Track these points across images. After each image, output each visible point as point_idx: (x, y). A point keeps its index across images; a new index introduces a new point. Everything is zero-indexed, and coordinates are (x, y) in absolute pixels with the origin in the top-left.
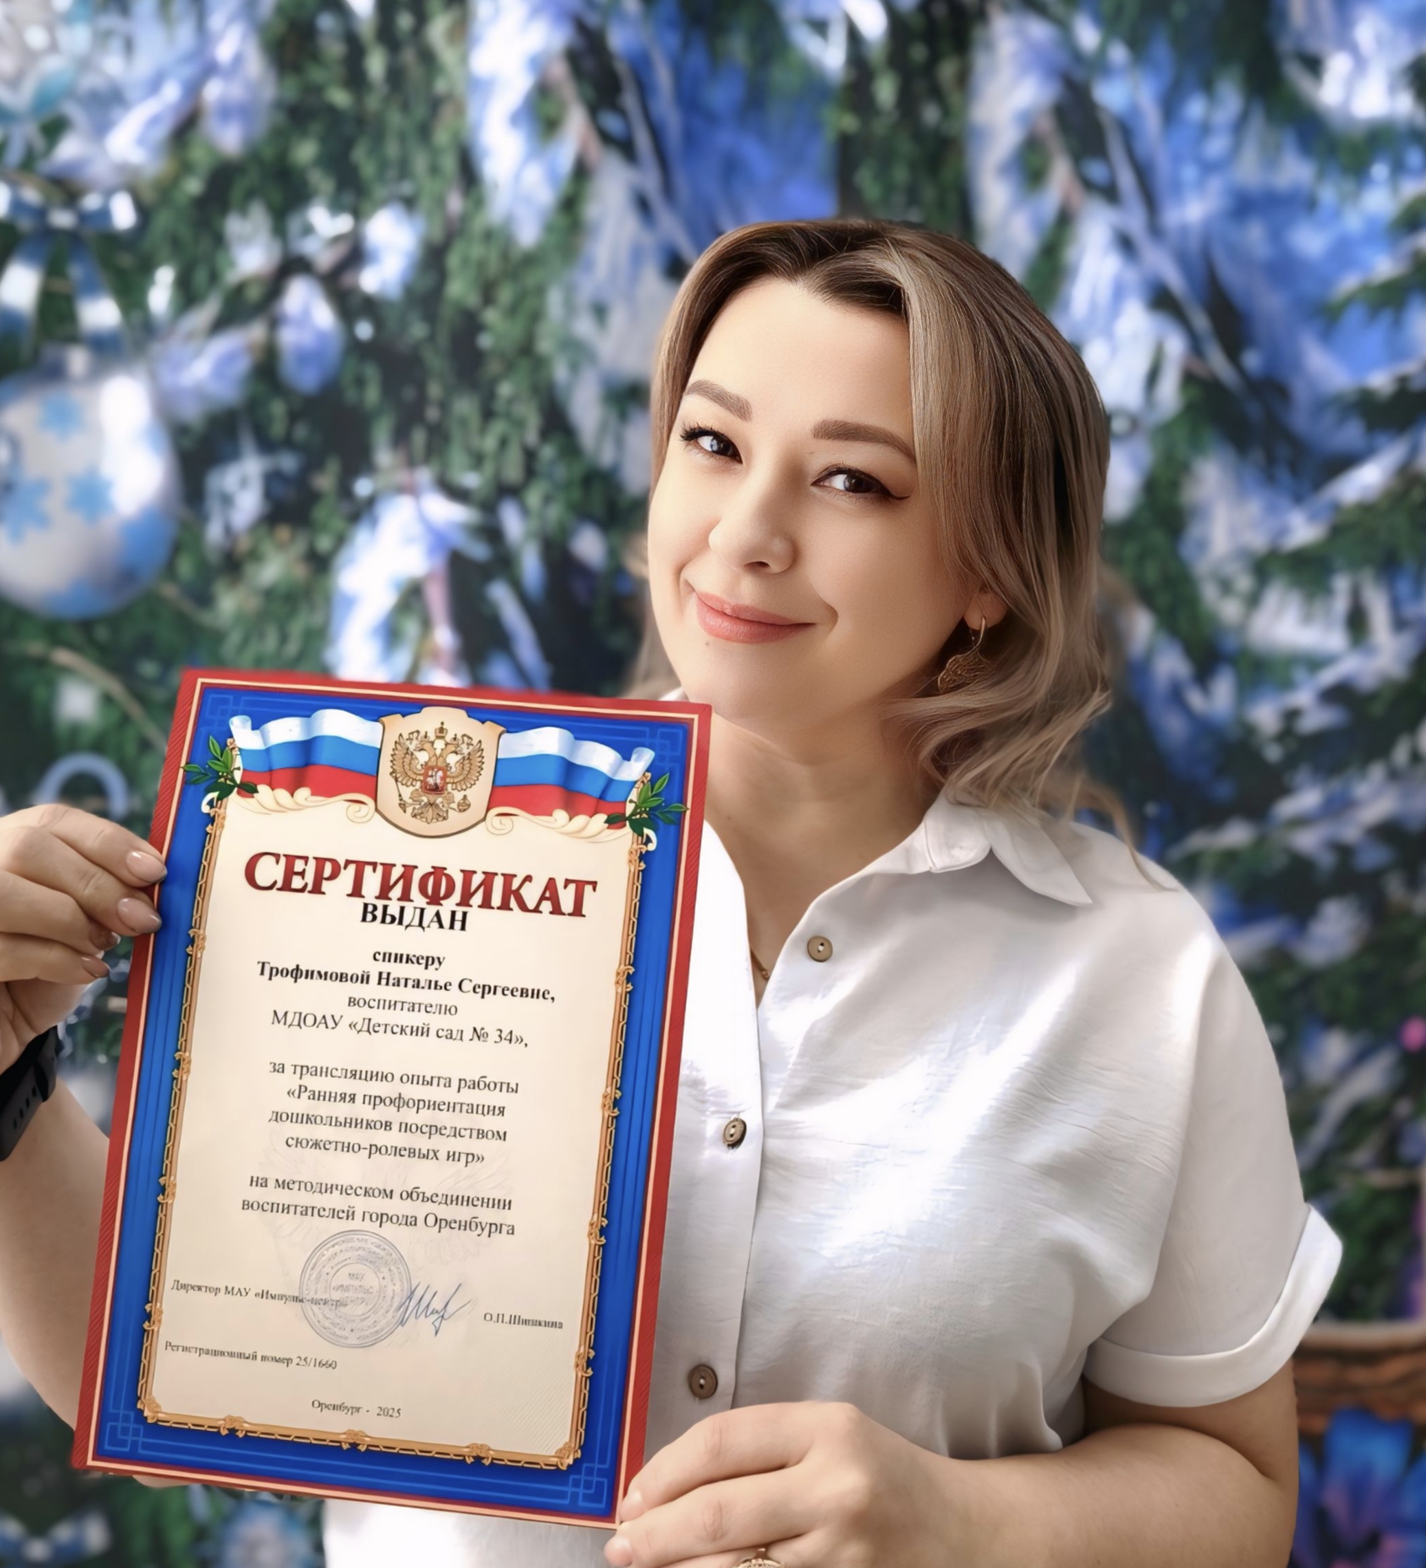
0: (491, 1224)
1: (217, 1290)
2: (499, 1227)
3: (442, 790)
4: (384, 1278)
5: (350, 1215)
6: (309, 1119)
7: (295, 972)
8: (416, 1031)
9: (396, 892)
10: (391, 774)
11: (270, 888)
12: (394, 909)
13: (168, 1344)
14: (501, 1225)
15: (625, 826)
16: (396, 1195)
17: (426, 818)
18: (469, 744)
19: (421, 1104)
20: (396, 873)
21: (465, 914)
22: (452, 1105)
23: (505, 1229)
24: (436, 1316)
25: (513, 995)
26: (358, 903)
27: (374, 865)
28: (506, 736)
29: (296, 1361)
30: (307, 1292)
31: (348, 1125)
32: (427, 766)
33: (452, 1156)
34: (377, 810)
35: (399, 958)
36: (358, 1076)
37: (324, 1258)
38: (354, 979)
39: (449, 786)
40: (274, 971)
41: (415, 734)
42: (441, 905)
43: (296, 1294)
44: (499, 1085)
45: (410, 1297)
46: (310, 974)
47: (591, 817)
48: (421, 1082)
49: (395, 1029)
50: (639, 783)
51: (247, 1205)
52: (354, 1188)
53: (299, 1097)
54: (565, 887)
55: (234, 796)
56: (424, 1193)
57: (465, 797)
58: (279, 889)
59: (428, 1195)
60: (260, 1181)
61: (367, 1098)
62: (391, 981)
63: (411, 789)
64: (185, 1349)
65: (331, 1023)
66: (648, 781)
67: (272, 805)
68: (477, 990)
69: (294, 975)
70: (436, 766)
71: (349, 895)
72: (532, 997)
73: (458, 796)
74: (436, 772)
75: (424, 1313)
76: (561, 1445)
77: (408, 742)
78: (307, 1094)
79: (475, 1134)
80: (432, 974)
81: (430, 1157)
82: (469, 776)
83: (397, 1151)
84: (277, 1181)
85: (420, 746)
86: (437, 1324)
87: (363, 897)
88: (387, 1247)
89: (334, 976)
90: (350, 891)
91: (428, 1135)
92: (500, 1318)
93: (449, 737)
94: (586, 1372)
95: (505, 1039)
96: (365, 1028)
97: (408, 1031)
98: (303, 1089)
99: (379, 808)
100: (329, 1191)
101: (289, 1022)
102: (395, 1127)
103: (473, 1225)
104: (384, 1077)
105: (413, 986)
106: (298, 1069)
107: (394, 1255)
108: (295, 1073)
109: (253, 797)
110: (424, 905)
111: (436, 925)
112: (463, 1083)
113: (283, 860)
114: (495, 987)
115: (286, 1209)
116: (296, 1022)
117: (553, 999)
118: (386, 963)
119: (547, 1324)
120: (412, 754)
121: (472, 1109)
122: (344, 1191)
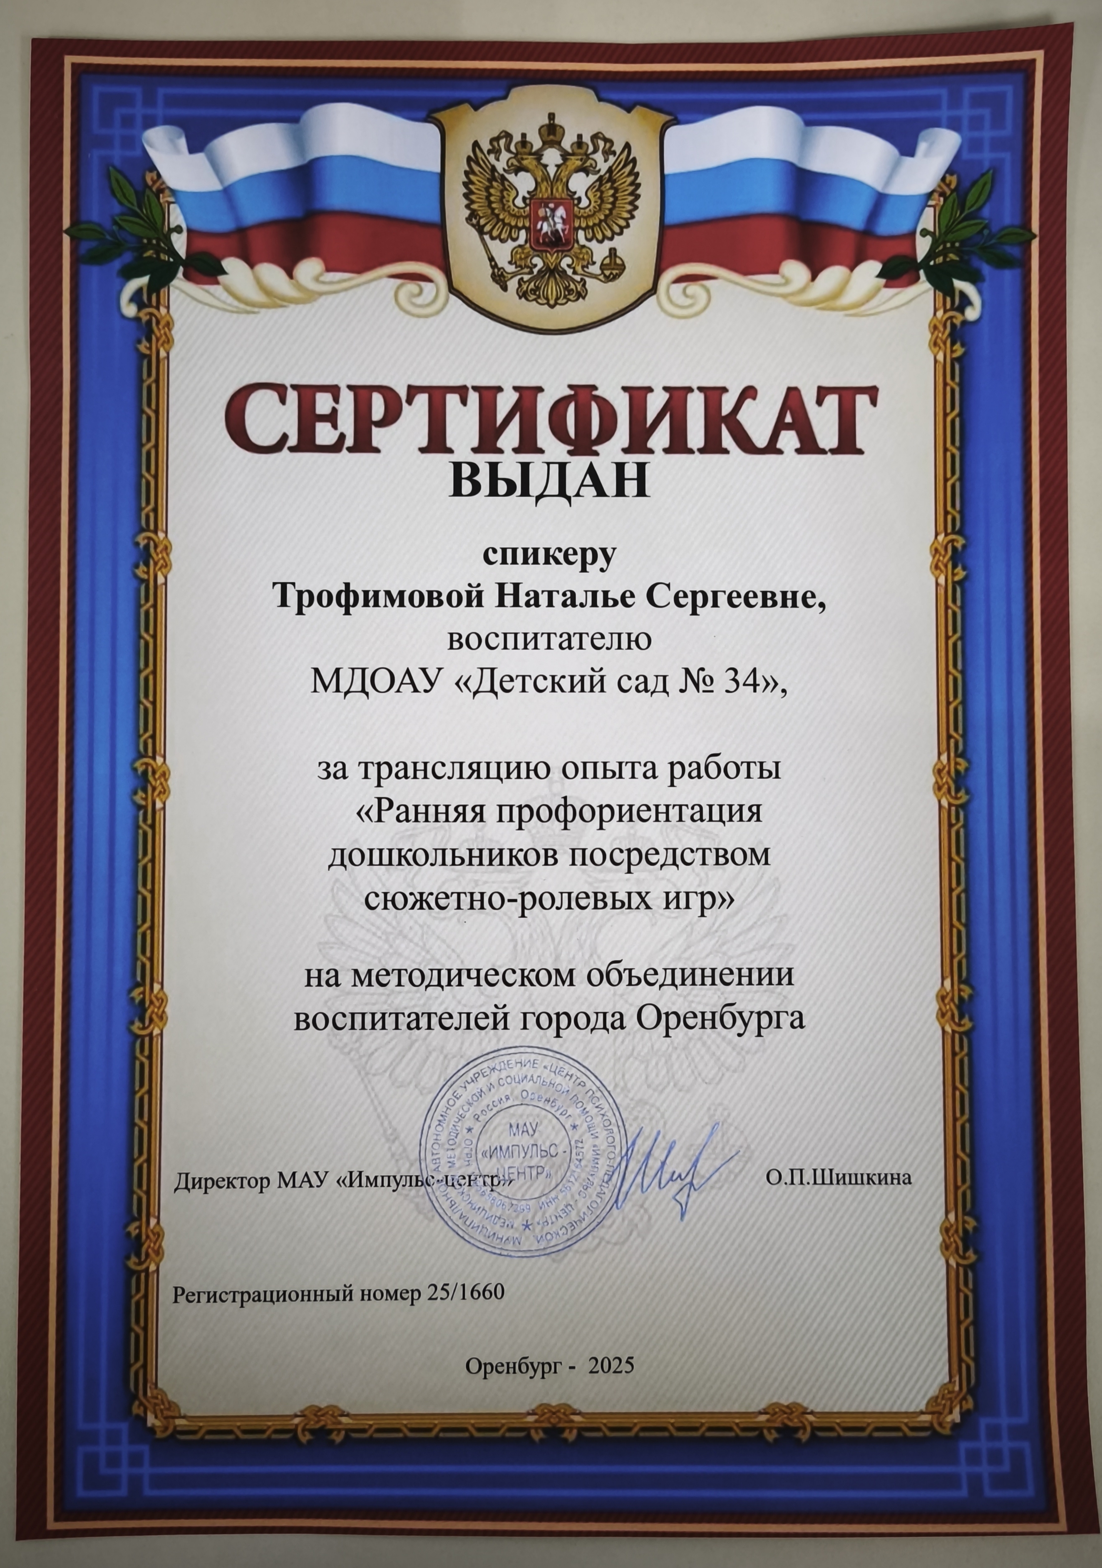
0: (759, 1014)
1: (262, 1183)
2: (774, 1018)
3: (568, 242)
4: (574, 1127)
5: (500, 1020)
6: (403, 858)
7: (343, 595)
8: (578, 684)
9: (510, 437)
10: (469, 220)
11: (277, 447)
12: (510, 468)
13: (179, 1292)
14: (778, 1013)
15: (917, 279)
16: (580, 977)
17: (547, 299)
18: (608, 153)
19: (607, 812)
20: (505, 402)
21: (641, 467)
22: (662, 809)
23: (785, 1020)
24: (678, 1184)
25: (748, 605)
26: (442, 463)
27: (462, 392)
28: (674, 133)
29: (427, 1293)
30: (434, 1167)
31: (476, 861)
32: (532, 198)
33: (673, 900)
34: (453, 290)
35: (530, 556)
36: (483, 773)
37: (459, 1103)
38: (455, 599)
39: (581, 234)
40: (306, 596)
41: (502, 142)
42: (596, 454)
43: (415, 1172)
44: (744, 768)
45: (627, 1156)
46: (371, 599)
47: (852, 269)
48: (600, 773)
49: (541, 684)
50: (936, 195)
51: (303, 1021)
52: (501, 972)
53: (380, 820)
54: (820, 402)
55: (179, 283)
56: (630, 970)
57: (613, 252)
58: (292, 449)
59: (639, 972)
60: (324, 977)
61: (506, 811)
62: (523, 599)
63: (511, 245)
64: (213, 1297)
65: (421, 683)
66: (952, 191)
67: (253, 294)
68: (682, 601)
69: (343, 602)
70: (552, 198)
71: (423, 450)
72: (784, 605)
73: (600, 251)
74: (553, 211)
75: (656, 1180)
76: (933, 1391)
77: (492, 158)
78: (394, 812)
79: (711, 858)
80: (594, 580)
81: (633, 905)
82: (614, 212)
83: (574, 901)
84: (356, 972)
85: (516, 163)
86: (682, 1198)
87: (450, 451)
88: (573, 1071)
89: (416, 597)
90: (424, 443)
91: (625, 866)
92: (797, 1176)
93: (567, 143)
94: (964, 1257)
95: (744, 685)
96: (486, 686)
97: (566, 684)
98: (385, 804)
99: (456, 284)
100: (455, 982)
101: (344, 687)
102: (564, 858)
103: (728, 1019)
104: (532, 771)
105: (564, 604)
106: (373, 771)
107: (589, 1084)
108: (366, 777)
109: (217, 283)
110: (564, 457)
111: (590, 492)
112: (678, 769)
113: (292, 397)
114: (715, 593)
115: (378, 1021)
116: (357, 686)
117: (822, 605)
118: (509, 567)
119: (883, 1179)
120: (503, 178)
121: (700, 814)
122: (482, 978)
